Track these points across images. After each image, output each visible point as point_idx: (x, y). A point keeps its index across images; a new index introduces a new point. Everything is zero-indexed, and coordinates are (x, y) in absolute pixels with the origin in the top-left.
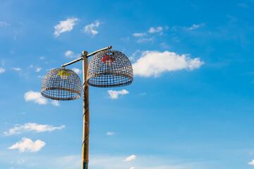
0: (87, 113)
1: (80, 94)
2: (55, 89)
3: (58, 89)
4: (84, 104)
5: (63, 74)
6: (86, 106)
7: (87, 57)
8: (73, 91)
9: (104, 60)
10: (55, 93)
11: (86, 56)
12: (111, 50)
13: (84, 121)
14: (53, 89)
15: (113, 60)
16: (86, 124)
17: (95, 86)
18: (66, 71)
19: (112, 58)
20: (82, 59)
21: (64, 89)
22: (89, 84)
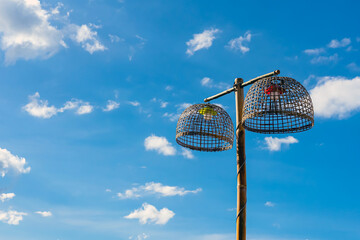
0: (242, 172)
1: (231, 143)
2: (196, 133)
3: (200, 134)
4: (238, 158)
5: (206, 112)
6: (242, 162)
7: (242, 87)
8: (221, 138)
9: (269, 92)
10: (196, 141)
11: (240, 86)
12: (279, 76)
13: (238, 184)
14: (192, 133)
15: (282, 91)
16: (241, 188)
17: (254, 130)
18: (211, 108)
19: (280, 89)
20: (234, 90)
21: (208, 134)
22: (246, 127)
